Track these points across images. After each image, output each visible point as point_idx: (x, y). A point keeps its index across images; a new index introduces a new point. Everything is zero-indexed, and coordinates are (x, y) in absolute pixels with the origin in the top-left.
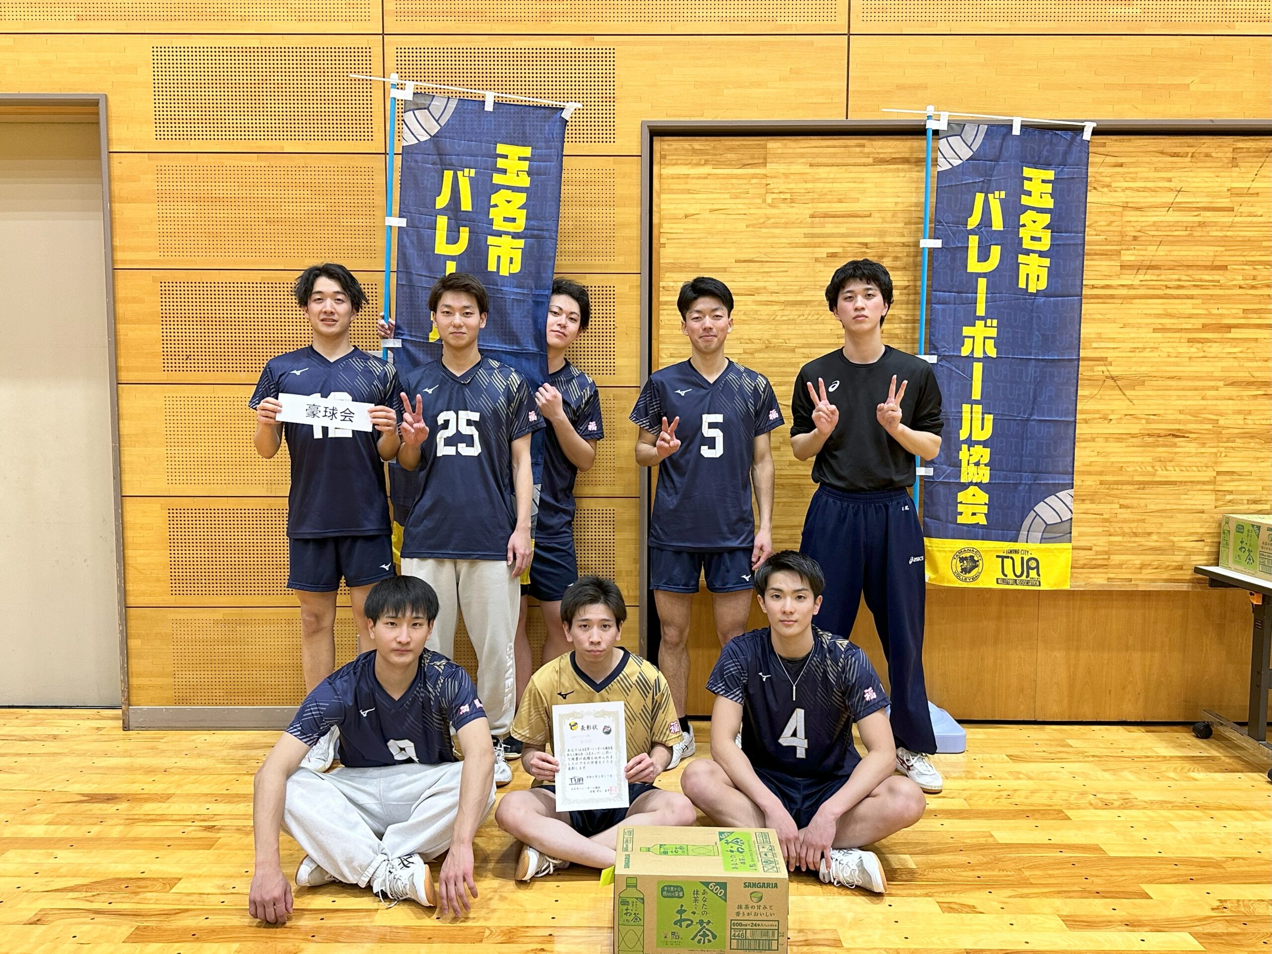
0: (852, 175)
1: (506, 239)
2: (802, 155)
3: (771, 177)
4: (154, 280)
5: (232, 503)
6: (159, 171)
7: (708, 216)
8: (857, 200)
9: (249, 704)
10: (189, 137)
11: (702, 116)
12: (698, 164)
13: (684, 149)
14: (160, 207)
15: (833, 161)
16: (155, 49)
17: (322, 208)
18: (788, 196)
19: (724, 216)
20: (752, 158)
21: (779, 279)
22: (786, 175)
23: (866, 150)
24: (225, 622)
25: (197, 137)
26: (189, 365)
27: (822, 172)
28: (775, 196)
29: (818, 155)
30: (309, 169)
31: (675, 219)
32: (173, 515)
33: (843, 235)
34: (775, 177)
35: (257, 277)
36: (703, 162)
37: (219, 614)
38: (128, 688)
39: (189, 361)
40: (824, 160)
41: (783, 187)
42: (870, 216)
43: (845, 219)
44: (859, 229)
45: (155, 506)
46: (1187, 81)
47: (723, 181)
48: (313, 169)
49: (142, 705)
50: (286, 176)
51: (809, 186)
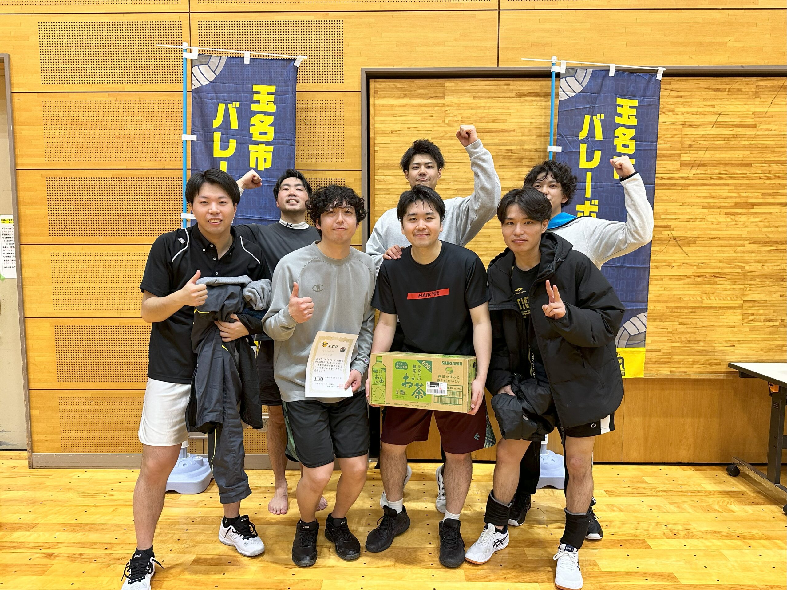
0: (502, 104)
1: (262, 146)
2: (468, 91)
3: (448, 106)
4: (42, 176)
5: (96, 322)
6: (44, 105)
7: (407, 132)
8: (505, 121)
9: (110, 452)
10: (63, 82)
11: (402, 65)
12: (399, 97)
13: (390, 87)
14: (46, 128)
15: (489, 94)
16: (40, 24)
17: (151, 128)
18: (459, 118)
19: (417, 132)
20: (436, 93)
21: (453, 174)
22: (458, 105)
23: (511, 87)
24: (93, 399)
25: (68, 82)
26: (66, 232)
27: (482, 102)
28: (451, 118)
29: (479, 91)
30: (142, 102)
31: (384, 133)
32: (58, 330)
33: (495, 144)
34: (451, 106)
35: (109, 174)
36: (402, 96)
37: (89, 394)
38: (32, 441)
39: (66, 229)
40: (484, 94)
41: (456, 112)
42: (514, 131)
43: (497, 134)
44: (507, 140)
45: (46, 324)
46: (726, 40)
47: (416, 108)
48: (145, 102)
49: (41, 453)
50: (127, 108)
51: (473, 111)
